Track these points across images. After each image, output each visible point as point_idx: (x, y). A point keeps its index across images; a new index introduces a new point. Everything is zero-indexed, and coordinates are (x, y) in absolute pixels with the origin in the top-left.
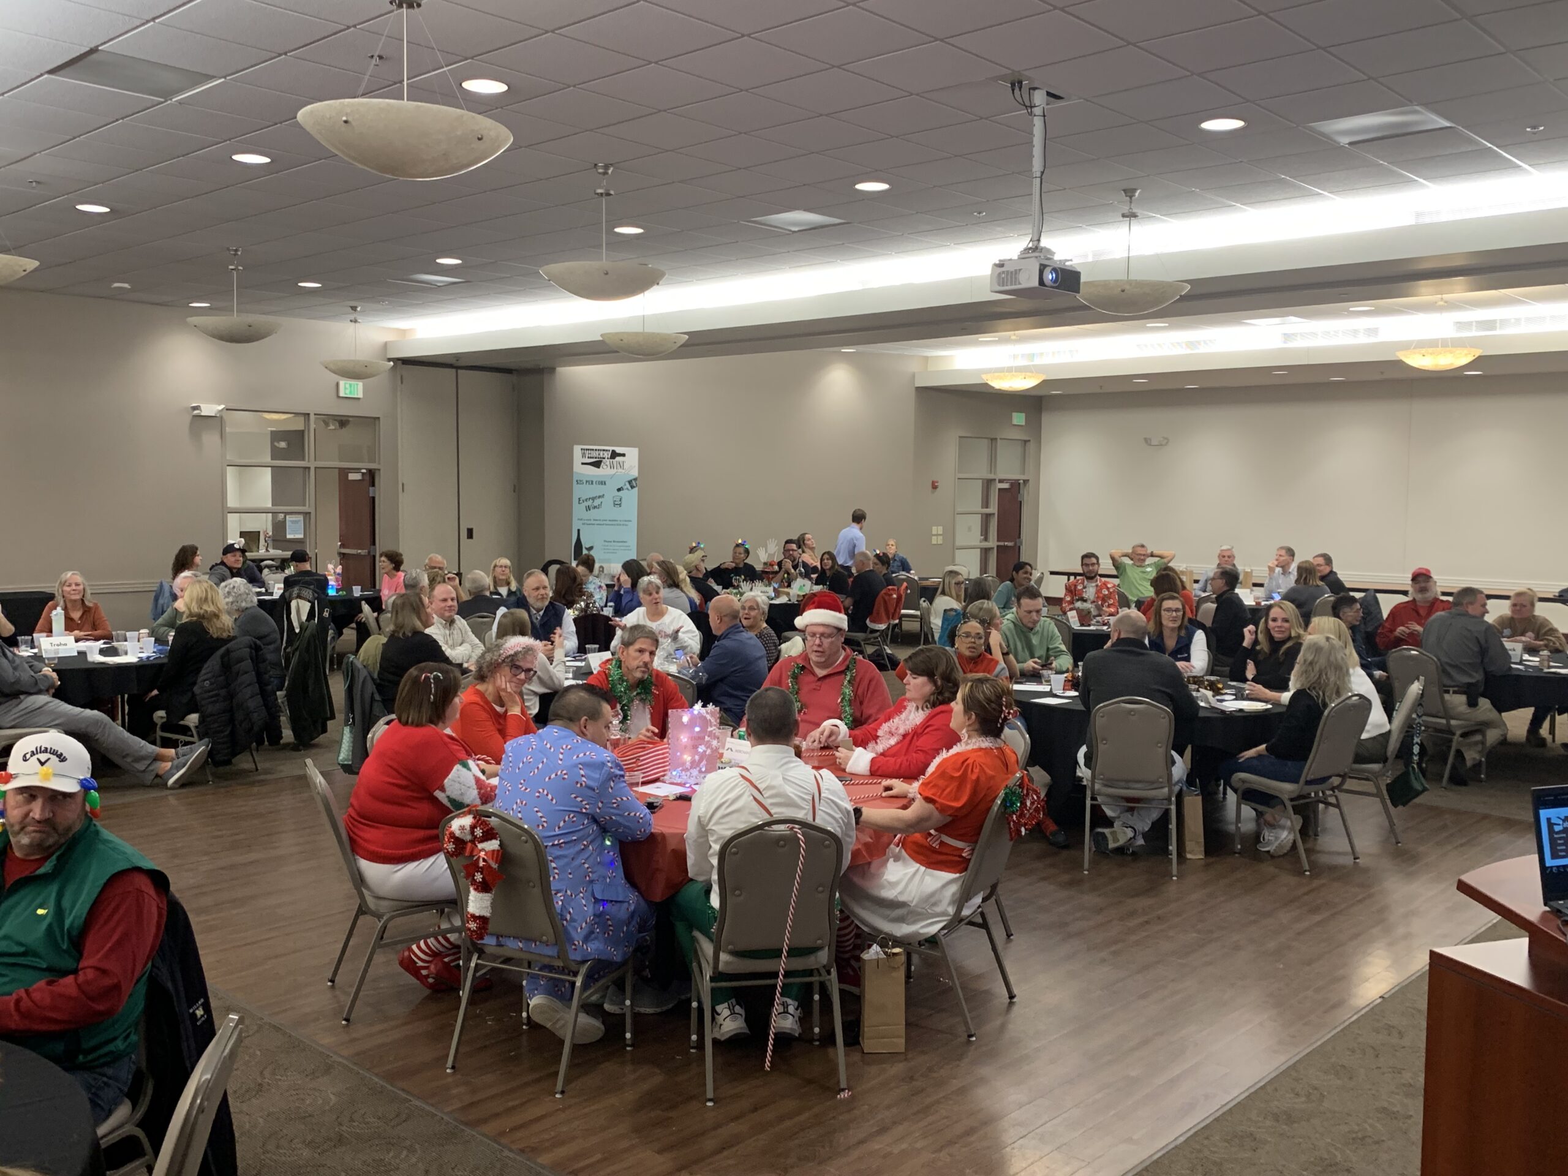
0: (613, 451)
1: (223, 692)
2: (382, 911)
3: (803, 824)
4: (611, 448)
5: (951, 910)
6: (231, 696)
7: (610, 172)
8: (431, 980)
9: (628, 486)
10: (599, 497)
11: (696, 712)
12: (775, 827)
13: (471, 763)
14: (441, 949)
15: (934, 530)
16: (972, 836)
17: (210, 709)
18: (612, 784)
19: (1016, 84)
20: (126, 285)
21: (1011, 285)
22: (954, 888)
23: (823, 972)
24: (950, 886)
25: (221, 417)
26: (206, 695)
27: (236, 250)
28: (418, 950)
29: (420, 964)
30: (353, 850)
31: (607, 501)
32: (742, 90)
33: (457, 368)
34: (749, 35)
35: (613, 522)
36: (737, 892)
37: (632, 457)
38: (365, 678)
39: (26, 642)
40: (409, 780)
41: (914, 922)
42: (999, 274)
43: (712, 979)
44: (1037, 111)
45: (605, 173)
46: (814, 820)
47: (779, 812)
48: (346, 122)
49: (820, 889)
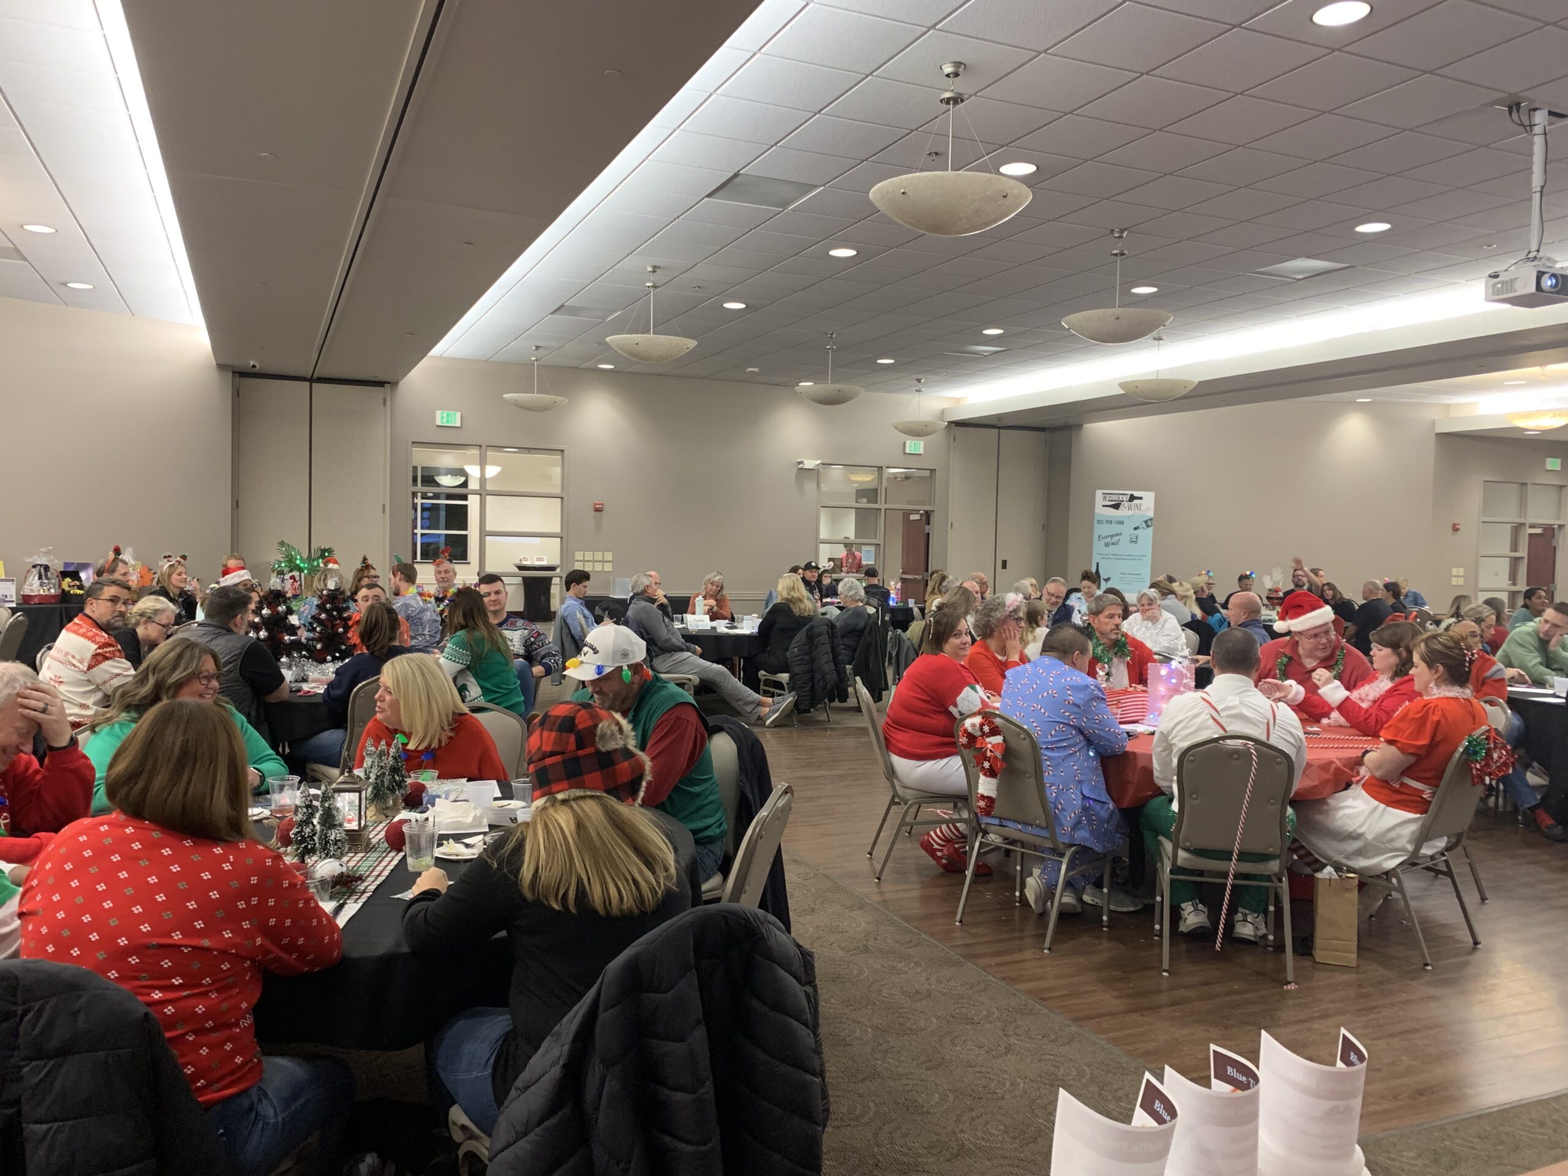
0: (1132, 495)
1: (807, 657)
2: (907, 797)
3: (1257, 741)
4: (1130, 493)
5: (1410, 848)
6: (812, 661)
7: (1124, 235)
8: (944, 861)
9: (1144, 525)
10: (1117, 535)
11: (1173, 667)
12: (1228, 742)
13: (978, 687)
14: (953, 837)
15: (1454, 571)
16: (1434, 781)
17: (797, 669)
18: (1095, 704)
19: (1514, 106)
20: (756, 370)
21: (1507, 293)
22: (1413, 827)
23: (1275, 879)
24: (1410, 825)
25: (818, 470)
26: (795, 659)
27: (832, 334)
28: (935, 836)
29: (936, 846)
30: (887, 748)
31: (1125, 539)
32: (1238, 146)
33: (999, 428)
34: (1241, 93)
35: (1129, 557)
36: (1194, 796)
37: (1148, 502)
38: (909, 647)
39: (677, 620)
40: (930, 696)
41: (1373, 857)
42: (1494, 285)
43: (1171, 872)
44: (1537, 129)
45: (1121, 237)
46: (1268, 739)
47: (1234, 727)
48: (903, 193)
49: (1272, 801)
